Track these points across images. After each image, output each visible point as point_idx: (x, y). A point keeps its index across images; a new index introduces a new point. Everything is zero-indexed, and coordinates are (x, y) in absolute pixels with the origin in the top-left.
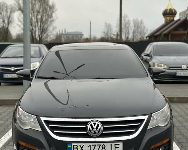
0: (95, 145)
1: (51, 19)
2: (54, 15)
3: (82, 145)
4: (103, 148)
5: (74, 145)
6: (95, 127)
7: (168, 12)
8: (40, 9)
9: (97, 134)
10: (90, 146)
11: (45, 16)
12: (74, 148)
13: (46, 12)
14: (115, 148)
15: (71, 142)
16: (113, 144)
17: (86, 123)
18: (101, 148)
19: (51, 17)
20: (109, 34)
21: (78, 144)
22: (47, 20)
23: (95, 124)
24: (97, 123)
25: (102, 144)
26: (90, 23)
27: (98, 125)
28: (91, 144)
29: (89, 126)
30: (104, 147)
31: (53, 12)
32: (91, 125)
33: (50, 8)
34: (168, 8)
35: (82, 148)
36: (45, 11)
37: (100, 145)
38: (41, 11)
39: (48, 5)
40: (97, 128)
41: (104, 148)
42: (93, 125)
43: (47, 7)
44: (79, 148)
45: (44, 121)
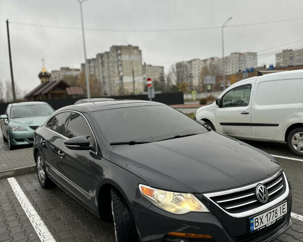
0: (271, 212)
3: (261, 216)
5: (255, 219)
6: (263, 192)
7: (43, 74)
10: (267, 215)
12: (255, 222)
14: (283, 209)
16: (282, 206)
18: (274, 213)
21: (258, 217)
23: (261, 188)
24: (263, 187)
27: (264, 189)
28: (268, 212)
29: (258, 192)
30: (276, 211)
32: (259, 190)
34: (43, 71)
35: (261, 219)
40: (265, 192)
42: (261, 190)
44: (260, 221)
45: (210, 198)
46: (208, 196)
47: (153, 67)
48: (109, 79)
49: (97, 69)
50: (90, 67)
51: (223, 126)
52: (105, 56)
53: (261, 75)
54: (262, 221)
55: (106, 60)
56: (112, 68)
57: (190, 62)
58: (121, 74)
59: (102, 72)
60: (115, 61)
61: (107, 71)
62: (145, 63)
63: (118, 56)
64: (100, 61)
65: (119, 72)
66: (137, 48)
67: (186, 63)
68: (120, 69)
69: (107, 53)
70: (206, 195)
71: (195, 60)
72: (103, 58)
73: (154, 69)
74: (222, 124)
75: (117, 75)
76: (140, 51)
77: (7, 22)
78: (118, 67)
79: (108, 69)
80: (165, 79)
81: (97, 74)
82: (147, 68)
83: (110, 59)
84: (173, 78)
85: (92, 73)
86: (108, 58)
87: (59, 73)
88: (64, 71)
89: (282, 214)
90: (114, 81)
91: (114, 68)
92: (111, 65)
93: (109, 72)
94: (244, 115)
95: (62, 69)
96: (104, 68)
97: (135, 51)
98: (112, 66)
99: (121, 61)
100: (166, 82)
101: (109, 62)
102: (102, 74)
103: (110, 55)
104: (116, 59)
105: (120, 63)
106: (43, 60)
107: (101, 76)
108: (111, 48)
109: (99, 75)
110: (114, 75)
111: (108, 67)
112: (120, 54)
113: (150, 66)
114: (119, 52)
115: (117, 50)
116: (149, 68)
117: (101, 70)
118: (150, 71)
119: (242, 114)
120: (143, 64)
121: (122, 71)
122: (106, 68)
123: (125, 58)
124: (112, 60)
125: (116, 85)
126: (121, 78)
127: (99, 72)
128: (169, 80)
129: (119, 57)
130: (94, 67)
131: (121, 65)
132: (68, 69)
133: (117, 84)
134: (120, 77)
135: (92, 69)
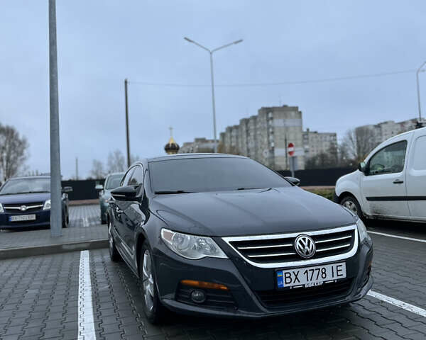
0: (313, 270)
1: (22, 157)
2: (25, 152)
3: (296, 271)
4: (323, 273)
5: (285, 274)
6: (306, 244)
7: (170, 146)
8: (6, 145)
9: (311, 254)
10: (306, 272)
11: (14, 153)
12: (286, 278)
13: (14, 149)
14: (338, 271)
15: (281, 269)
16: (335, 265)
17: (292, 240)
18: (321, 273)
19: (21, 154)
20: (99, 174)
21: (291, 271)
22: (15, 158)
23: (304, 239)
24: (307, 239)
25: (321, 267)
26: (77, 160)
27: (309, 241)
28: (308, 269)
29: (298, 243)
30: (324, 271)
31: (24, 148)
32: (300, 242)
33: (20, 143)
34: (171, 143)
35: (296, 276)
36: (13, 147)
37: (319, 269)
38: (7, 146)
39: (16, 139)
40: (309, 245)
41: (325, 273)
42: (303, 241)
43: (15, 142)
44: (293, 277)
45: (230, 242)
46: (227, 240)
47: (319, 134)
48: (256, 151)
49: (240, 140)
50: (231, 137)
51: (370, 202)
52: (252, 121)
53: (421, 127)
54: (296, 278)
55: (252, 127)
56: (259, 138)
57: (379, 126)
58: (273, 145)
59: (247, 143)
60: (264, 128)
61: (253, 141)
62: (308, 130)
63: (268, 121)
64: (244, 129)
65: (269, 143)
66: (295, 109)
67: (371, 128)
68: (271, 137)
69: (254, 118)
70: (224, 239)
71: (386, 123)
72: (249, 125)
73: (321, 138)
74: (369, 199)
75: (267, 146)
76: (300, 113)
77: (126, 82)
78: (269, 136)
79: (255, 139)
80: (338, 151)
81: (240, 145)
82: (310, 136)
83: (258, 126)
84: (350, 149)
85: (233, 144)
86: (255, 124)
87: (192, 145)
88: (199, 143)
89: (336, 277)
90: (262, 154)
91: (263, 137)
92: (258, 133)
93: (256, 143)
94: (397, 185)
95: (197, 140)
96: (249, 138)
97: (293, 113)
98: (260, 134)
99: (273, 128)
100: (339, 155)
101: (256, 130)
102: (246, 145)
103: (258, 119)
104: (266, 125)
105: (271, 130)
106: (171, 129)
107: (245, 149)
108: (259, 111)
109: (242, 147)
110: (263, 146)
111: (255, 136)
112: (272, 118)
113: (316, 132)
114: (270, 115)
115: (268, 114)
116: (314, 135)
117: (245, 141)
118: (315, 140)
119: (395, 183)
120: (305, 130)
121: (273, 141)
122: (252, 137)
123: (278, 123)
124: (261, 127)
125: (264, 160)
126: (272, 151)
127: (242, 142)
128: (343, 153)
129: (270, 122)
130: (237, 137)
131: (273, 133)
132: (203, 140)
133: (266, 159)
134: (271, 149)
135: (234, 139)
